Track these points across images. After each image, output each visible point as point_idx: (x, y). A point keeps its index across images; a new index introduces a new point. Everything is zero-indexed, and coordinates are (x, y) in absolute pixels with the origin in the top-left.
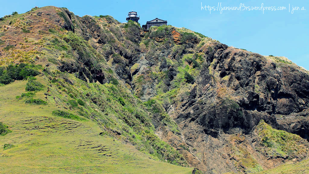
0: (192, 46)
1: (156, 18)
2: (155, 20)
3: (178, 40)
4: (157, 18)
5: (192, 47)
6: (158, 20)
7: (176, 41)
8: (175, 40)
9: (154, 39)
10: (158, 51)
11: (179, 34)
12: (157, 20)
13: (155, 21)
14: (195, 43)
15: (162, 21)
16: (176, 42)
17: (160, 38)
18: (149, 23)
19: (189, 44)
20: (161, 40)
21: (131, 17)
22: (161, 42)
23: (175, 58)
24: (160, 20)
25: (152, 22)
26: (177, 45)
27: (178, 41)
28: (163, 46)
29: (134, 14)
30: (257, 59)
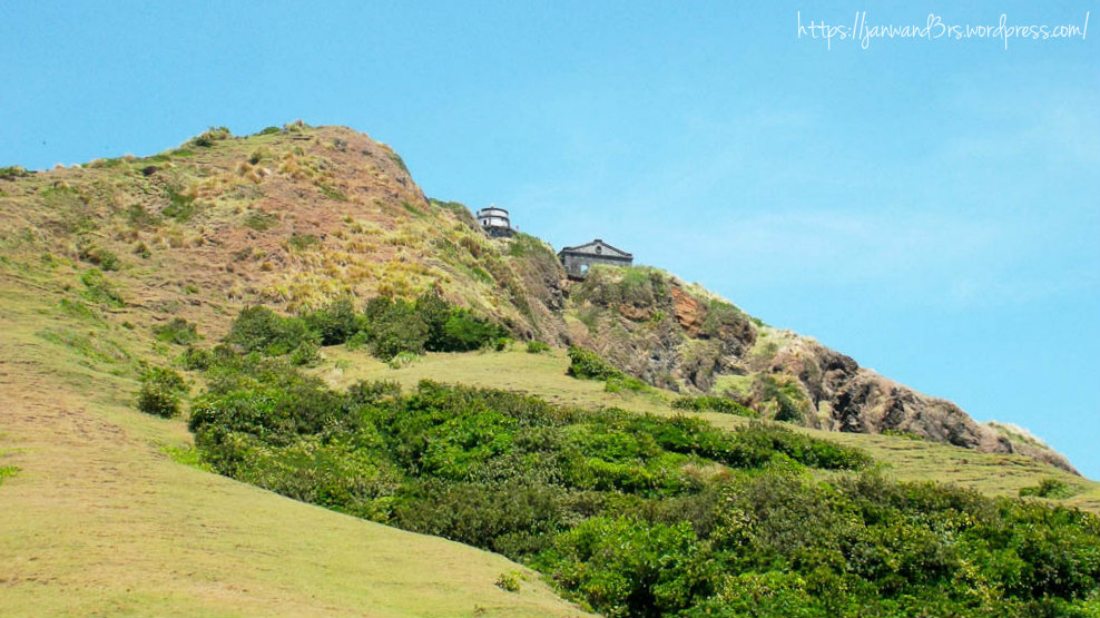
0: (738, 349)
1: (596, 241)
2: (593, 244)
3: (694, 323)
4: (600, 241)
5: (738, 353)
6: (603, 248)
7: (687, 324)
8: (682, 322)
9: (616, 310)
10: (639, 350)
11: (693, 302)
12: (599, 248)
13: (592, 250)
14: (744, 341)
15: (615, 254)
16: (686, 328)
17: (636, 305)
18: (572, 255)
19: (727, 342)
20: (639, 313)
21: (493, 227)
22: (640, 320)
23: (694, 383)
24: (610, 247)
25: (582, 251)
26: (691, 341)
27: (693, 327)
28: (652, 335)
29: (503, 218)
30: (951, 421)
